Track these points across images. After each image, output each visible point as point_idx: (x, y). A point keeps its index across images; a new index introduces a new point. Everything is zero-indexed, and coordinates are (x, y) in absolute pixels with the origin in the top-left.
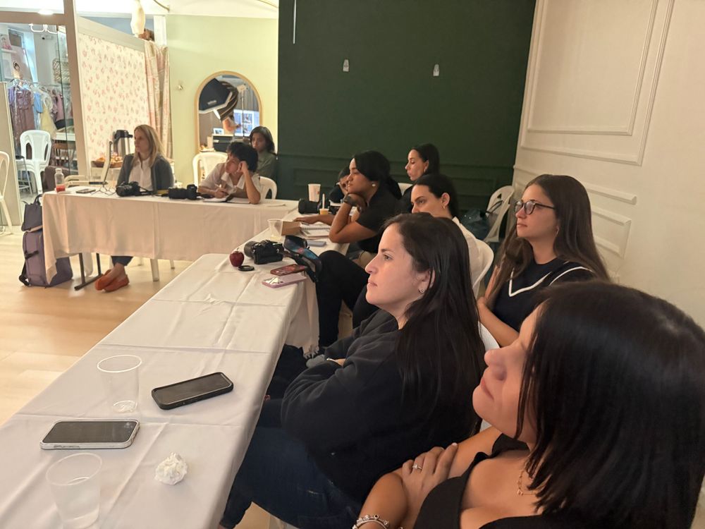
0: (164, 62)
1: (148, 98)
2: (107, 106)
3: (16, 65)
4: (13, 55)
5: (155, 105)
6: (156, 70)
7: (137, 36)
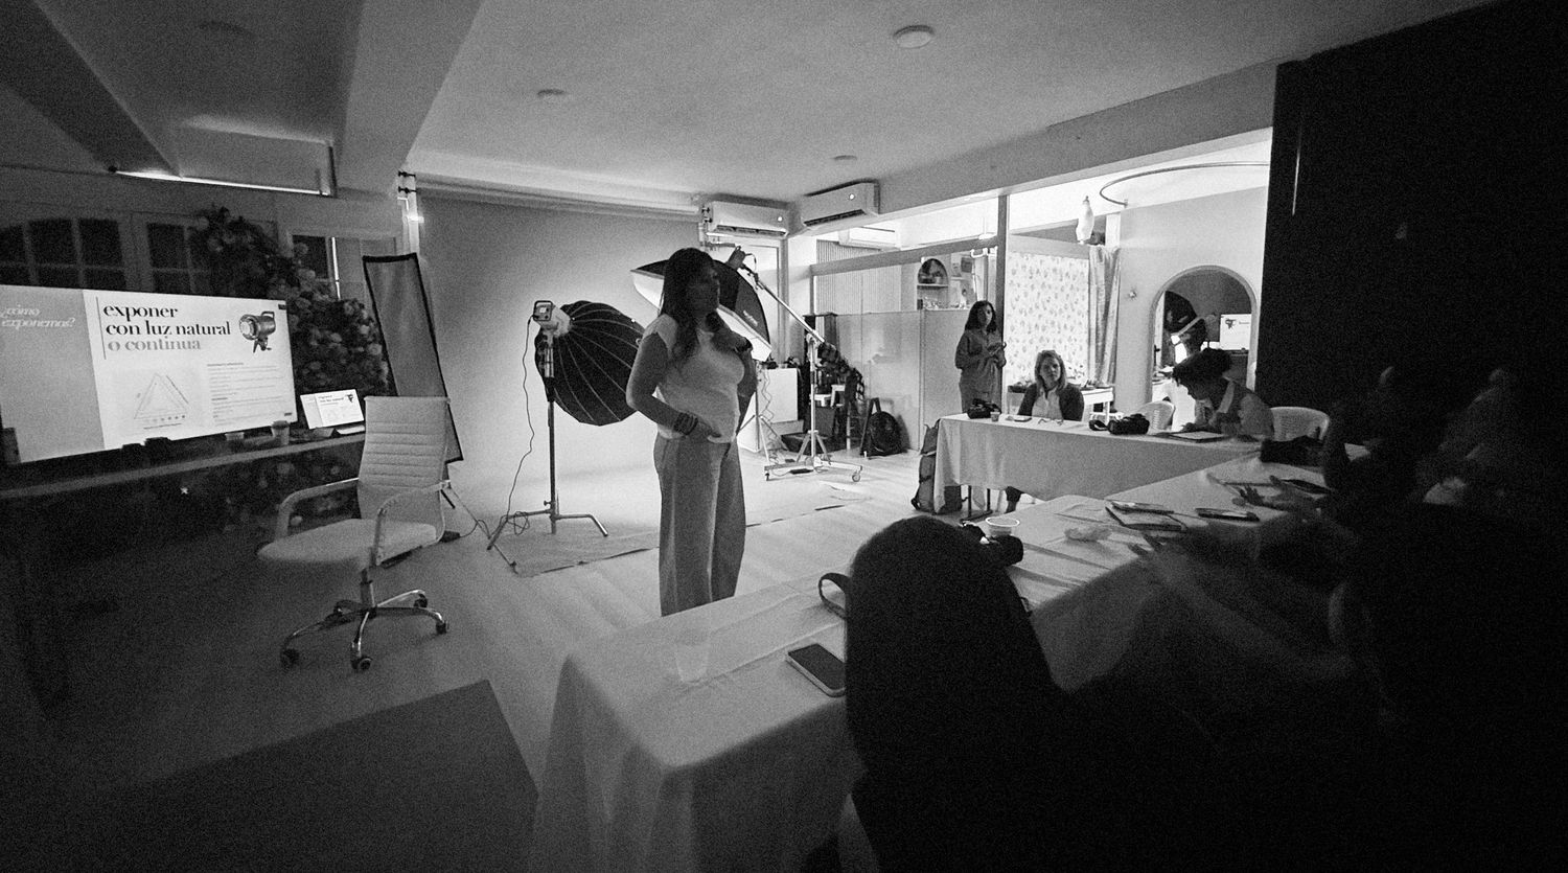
0: (1114, 267)
1: (1089, 311)
2: (1034, 324)
3: (964, 291)
4: (962, 281)
5: (1097, 319)
6: (1102, 278)
7: (1082, 243)
